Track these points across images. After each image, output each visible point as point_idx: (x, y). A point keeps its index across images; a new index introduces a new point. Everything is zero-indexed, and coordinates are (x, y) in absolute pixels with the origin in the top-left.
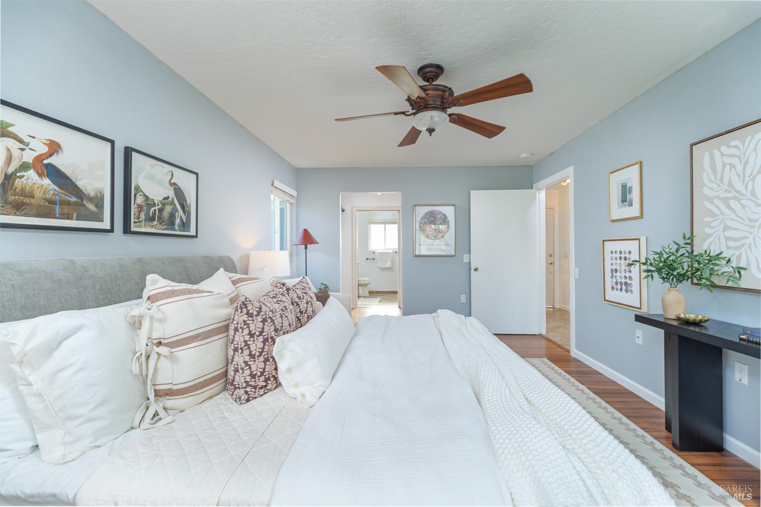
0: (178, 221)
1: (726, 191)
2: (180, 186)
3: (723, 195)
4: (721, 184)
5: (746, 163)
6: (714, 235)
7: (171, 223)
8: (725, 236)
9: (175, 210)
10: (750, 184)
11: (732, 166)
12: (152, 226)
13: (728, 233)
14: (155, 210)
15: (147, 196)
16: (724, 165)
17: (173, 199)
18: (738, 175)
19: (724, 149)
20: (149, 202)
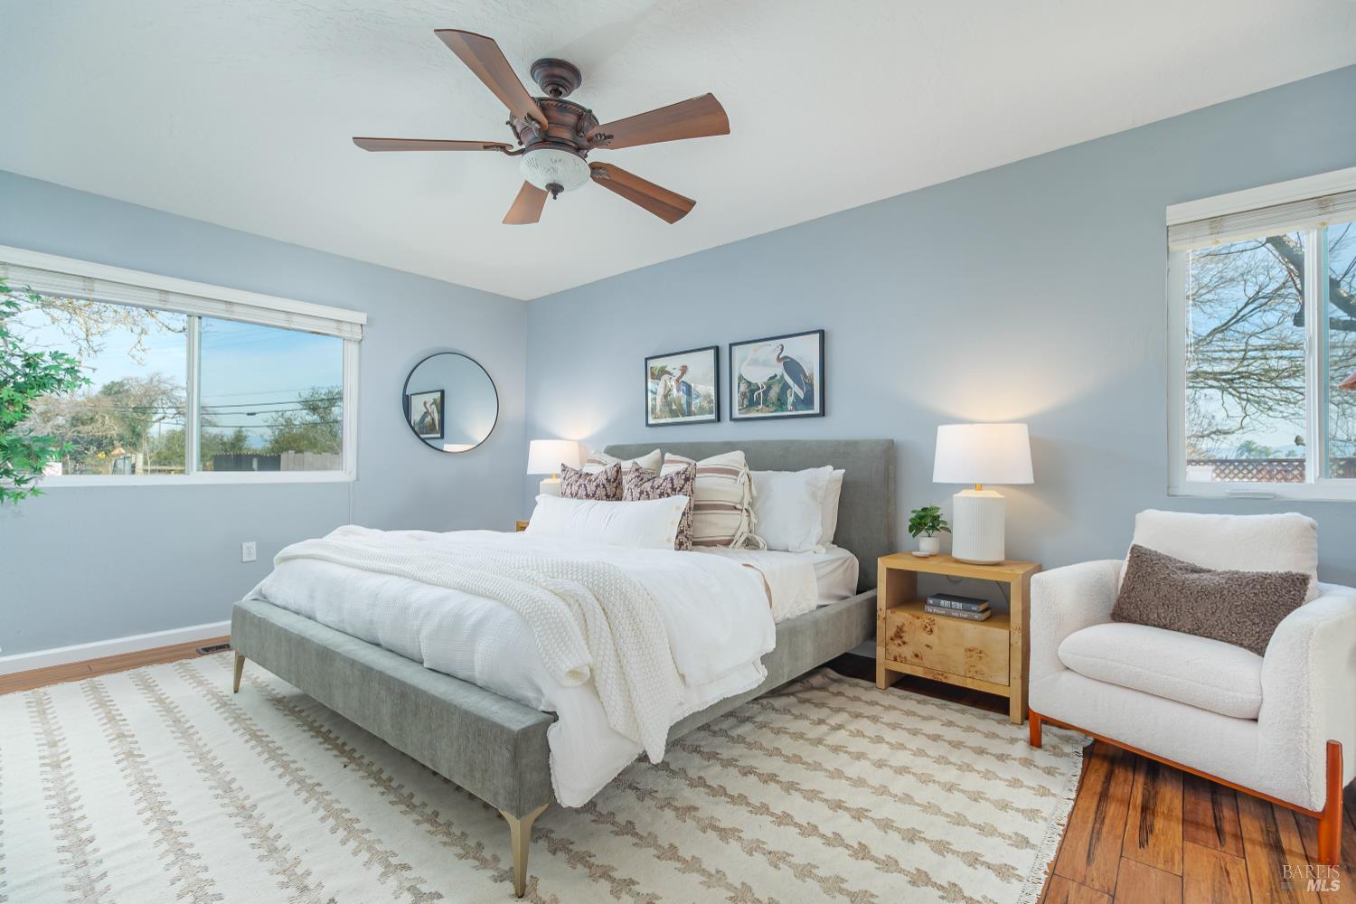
0: (791, 399)
2: (792, 357)
7: (781, 403)
9: (785, 387)
12: (758, 411)
14: (759, 394)
15: (749, 382)
17: (782, 377)
20: (752, 388)
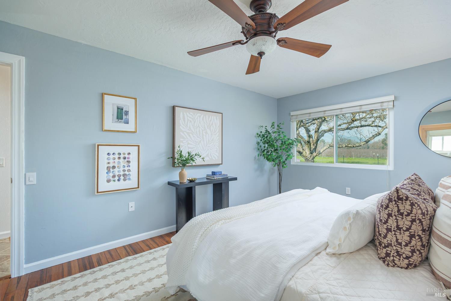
1: (188, 130)
3: (188, 131)
4: (187, 127)
5: (195, 122)
6: (184, 146)
8: (188, 147)
10: (196, 129)
11: (191, 121)
13: (189, 146)
16: (188, 120)
18: (192, 125)
19: (188, 114)
